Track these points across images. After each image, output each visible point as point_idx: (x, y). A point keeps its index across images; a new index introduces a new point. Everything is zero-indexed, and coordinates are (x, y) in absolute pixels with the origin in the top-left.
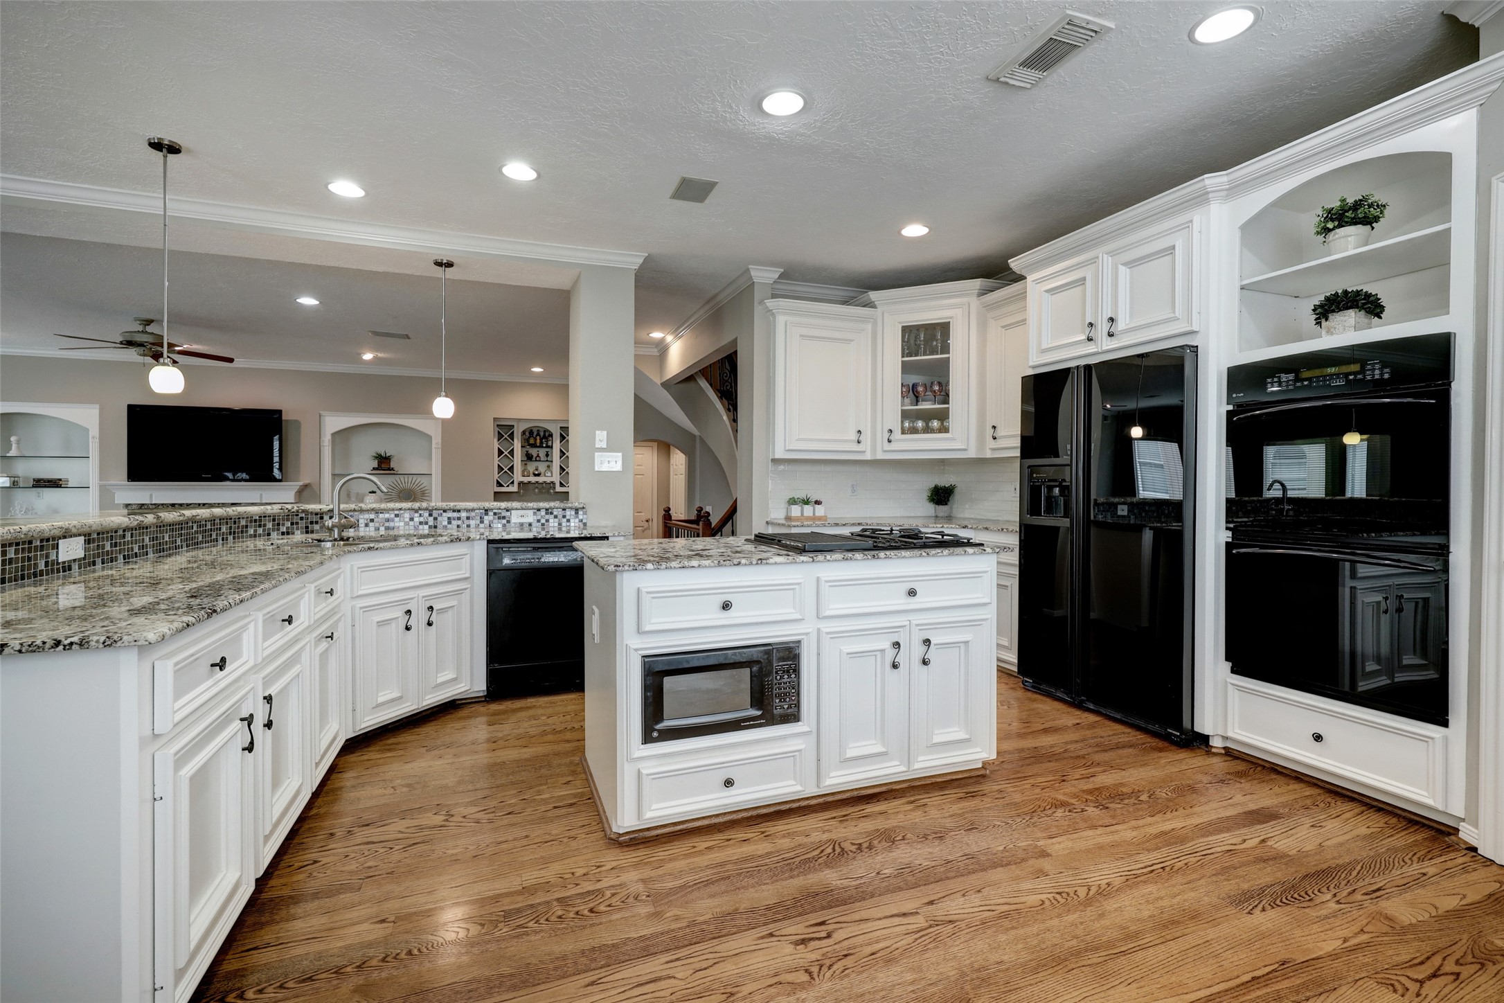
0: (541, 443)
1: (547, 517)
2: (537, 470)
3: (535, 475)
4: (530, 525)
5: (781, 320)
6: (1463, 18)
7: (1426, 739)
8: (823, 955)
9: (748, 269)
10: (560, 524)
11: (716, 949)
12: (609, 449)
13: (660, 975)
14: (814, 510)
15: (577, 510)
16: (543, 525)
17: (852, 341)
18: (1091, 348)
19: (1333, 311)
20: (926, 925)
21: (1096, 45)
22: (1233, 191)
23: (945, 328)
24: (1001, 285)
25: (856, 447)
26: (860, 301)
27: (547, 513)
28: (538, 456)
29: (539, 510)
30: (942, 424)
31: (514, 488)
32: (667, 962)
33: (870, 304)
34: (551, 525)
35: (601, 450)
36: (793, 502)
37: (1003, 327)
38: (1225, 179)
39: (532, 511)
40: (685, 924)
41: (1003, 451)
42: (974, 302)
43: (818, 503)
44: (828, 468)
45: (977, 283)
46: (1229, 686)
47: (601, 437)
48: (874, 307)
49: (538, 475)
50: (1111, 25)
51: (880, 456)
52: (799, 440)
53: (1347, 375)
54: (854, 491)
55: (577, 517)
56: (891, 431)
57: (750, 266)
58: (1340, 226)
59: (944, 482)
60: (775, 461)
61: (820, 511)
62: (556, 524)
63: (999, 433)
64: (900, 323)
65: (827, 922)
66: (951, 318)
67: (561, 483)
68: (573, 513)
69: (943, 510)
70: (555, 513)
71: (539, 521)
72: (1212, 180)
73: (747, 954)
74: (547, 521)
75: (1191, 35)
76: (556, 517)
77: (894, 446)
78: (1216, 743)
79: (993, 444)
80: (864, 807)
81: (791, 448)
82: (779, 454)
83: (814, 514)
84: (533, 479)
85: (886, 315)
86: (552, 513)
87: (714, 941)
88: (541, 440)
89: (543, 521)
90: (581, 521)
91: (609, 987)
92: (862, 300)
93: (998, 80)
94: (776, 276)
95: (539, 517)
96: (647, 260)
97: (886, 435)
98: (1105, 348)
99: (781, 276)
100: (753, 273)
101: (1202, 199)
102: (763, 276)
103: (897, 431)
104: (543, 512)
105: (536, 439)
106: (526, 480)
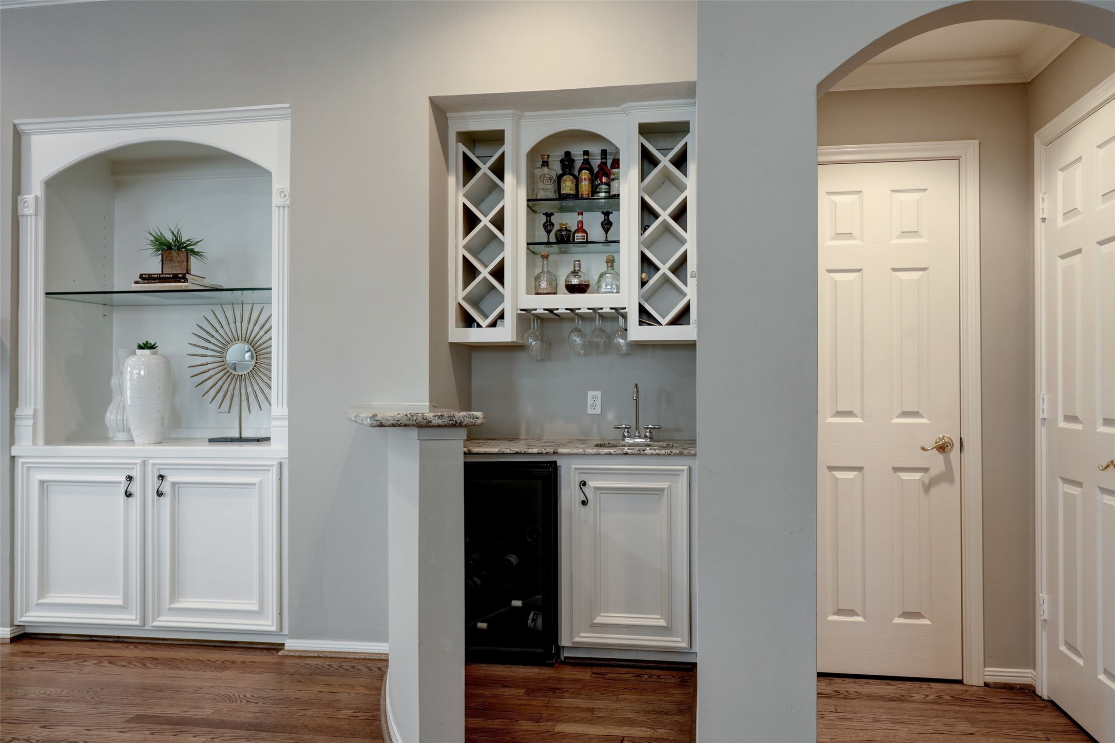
0: (594, 190)
2: (575, 273)
3: (572, 289)
28: (581, 229)
31: (506, 333)
49: (581, 289)
67: (642, 310)
84: (563, 301)
88: (594, 177)
105: (577, 180)
106: (540, 303)
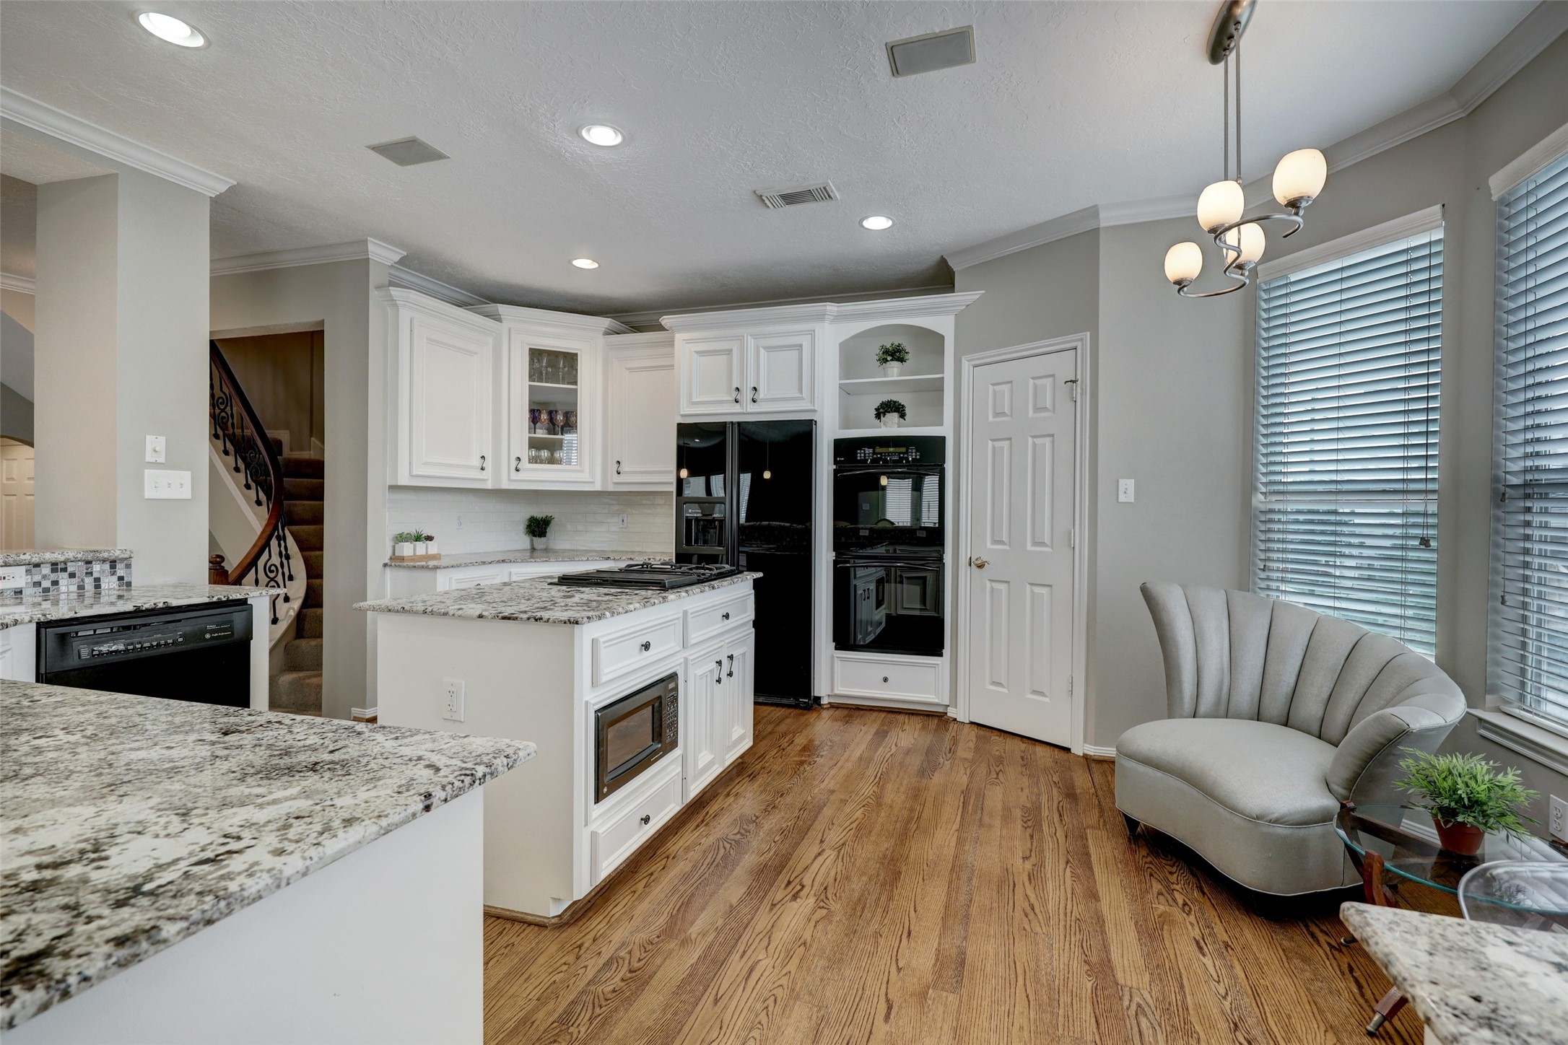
1: (53, 577)
4: (19, 592)
5: (405, 315)
6: (950, 264)
7: (934, 666)
8: (815, 895)
9: (366, 241)
10: (81, 587)
11: (757, 931)
12: (169, 465)
13: (750, 965)
14: (427, 548)
15: (113, 564)
16: (46, 590)
17: (476, 353)
18: (737, 408)
19: (889, 412)
20: (836, 852)
21: (821, 203)
22: (839, 318)
23: (571, 359)
24: (627, 331)
25: (477, 474)
26: (483, 310)
27: (54, 570)
29: (37, 565)
30: (552, 455)
32: (742, 957)
33: (497, 318)
34: (63, 588)
35: (156, 465)
36: (401, 538)
37: (627, 369)
38: (836, 309)
39: (23, 568)
40: (714, 934)
41: (651, 486)
42: (601, 340)
43: (430, 538)
44: (449, 497)
45: (605, 322)
46: (836, 659)
47: (155, 445)
48: (499, 320)
50: (838, 197)
51: (505, 485)
52: (426, 464)
53: (900, 453)
54: (460, 524)
55: (113, 574)
56: (519, 459)
57: (369, 238)
58: (892, 360)
59: (539, 512)
60: (394, 488)
61: (432, 548)
62: (74, 588)
63: (624, 468)
64: (528, 344)
65: (791, 880)
66: (579, 350)
68: (107, 566)
69: (540, 542)
70: (70, 569)
71: (37, 584)
72: (831, 308)
73: (779, 921)
74: (55, 583)
75: (860, 223)
76: (72, 575)
77: (521, 476)
78: (825, 701)
79: (617, 478)
80: (704, 812)
81: (418, 473)
82: (403, 480)
83: (427, 552)
85: (513, 333)
86: (64, 570)
87: (748, 929)
89: (46, 584)
90: (121, 578)
91: (731, 993)
92: (486, 310)
93: (761, 196)
94: (397, 258)
95: (37, 578)
96: (232, 190)
97: (514, 463)
98: (749, 410)
99: (402, 262)
100: (371, 247)
101: (821, 317)
102: (382, 254)
103: (525, 459)
104: (46, 570)
